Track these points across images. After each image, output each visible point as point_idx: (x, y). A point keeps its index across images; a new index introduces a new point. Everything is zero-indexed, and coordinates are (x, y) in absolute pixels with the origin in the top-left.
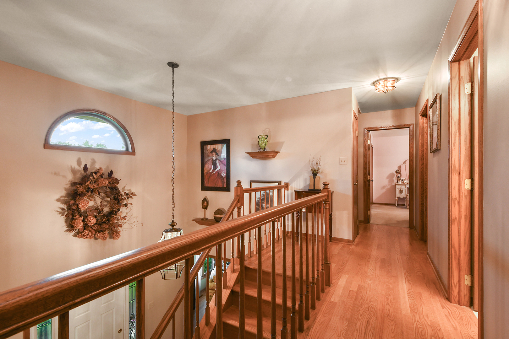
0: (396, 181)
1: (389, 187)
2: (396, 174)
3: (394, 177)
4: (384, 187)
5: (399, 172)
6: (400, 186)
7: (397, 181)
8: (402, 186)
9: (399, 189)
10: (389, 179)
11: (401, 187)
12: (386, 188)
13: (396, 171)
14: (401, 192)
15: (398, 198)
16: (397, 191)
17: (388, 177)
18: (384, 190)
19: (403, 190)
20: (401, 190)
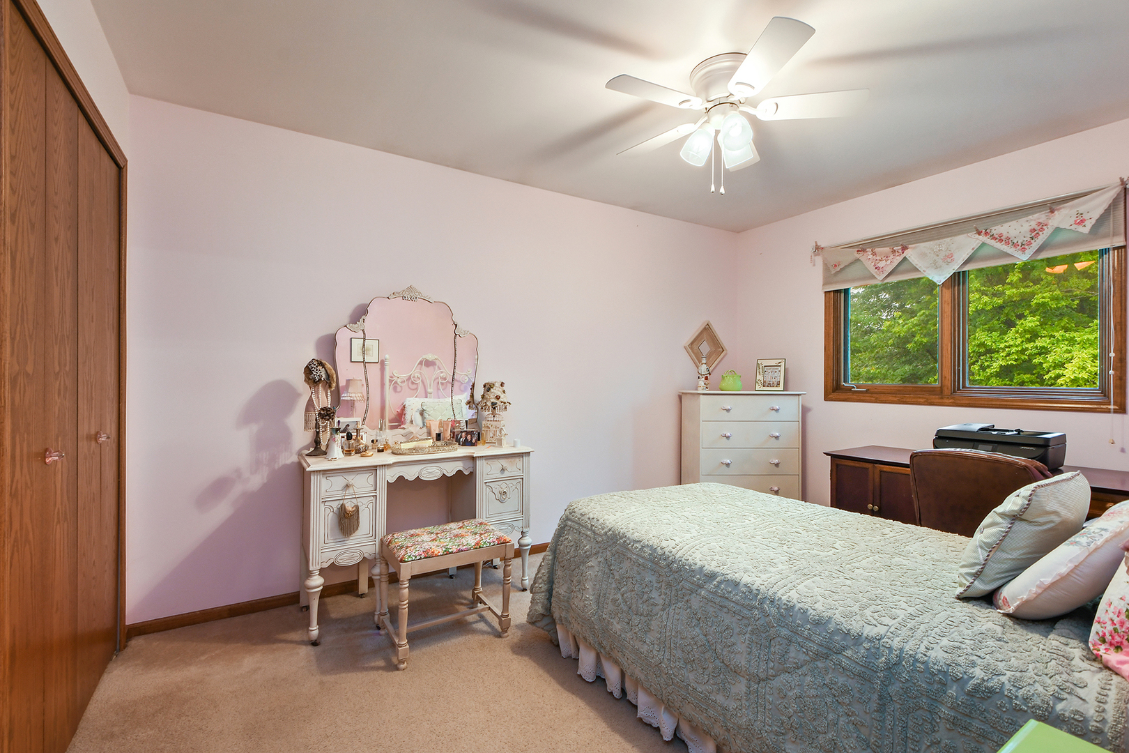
0: (301, 437)
1: (256, 481)
2: (305, 390)
3: (289, 408)
4: (219, 488)
5: (328, 375)
6: (339, 481)
7: (317, 442)
8: (351, 478)
9: (336, 505)
10: (255, 428)
11: (347, 486)
12: (237, 491)
13: (308, 371)
14: (346, 521)
15: (322, 572)
16: (321, 520)
17: (249, 415)
18: (221, 511)
19: (357, 508)
20: (349, 507)
